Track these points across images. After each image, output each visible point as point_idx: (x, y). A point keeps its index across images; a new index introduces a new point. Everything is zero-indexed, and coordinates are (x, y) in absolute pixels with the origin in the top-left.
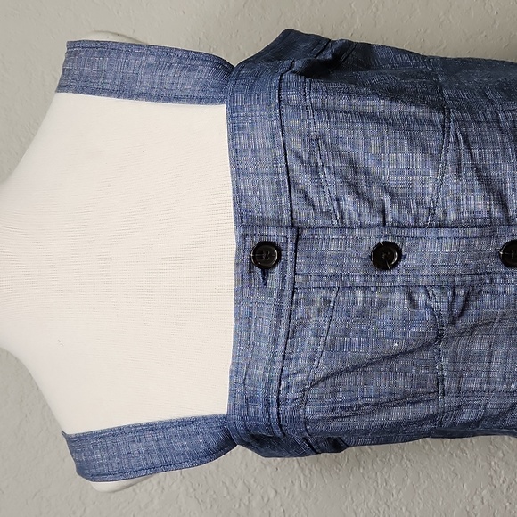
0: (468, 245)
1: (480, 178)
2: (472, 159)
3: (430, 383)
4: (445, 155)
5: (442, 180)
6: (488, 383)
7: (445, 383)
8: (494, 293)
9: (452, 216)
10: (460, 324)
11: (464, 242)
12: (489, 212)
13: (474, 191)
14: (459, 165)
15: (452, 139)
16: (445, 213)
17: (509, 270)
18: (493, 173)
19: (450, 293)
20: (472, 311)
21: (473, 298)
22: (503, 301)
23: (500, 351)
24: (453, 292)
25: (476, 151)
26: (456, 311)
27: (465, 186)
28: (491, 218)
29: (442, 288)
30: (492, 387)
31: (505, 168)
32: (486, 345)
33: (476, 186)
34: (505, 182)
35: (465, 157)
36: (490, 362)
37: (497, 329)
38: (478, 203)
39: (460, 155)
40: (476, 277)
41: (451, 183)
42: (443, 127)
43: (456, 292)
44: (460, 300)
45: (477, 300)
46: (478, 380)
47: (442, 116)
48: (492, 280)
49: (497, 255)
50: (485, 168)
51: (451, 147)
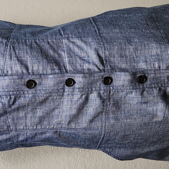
0: (14, 82)
1: (18, 60)
2: (16, 54)
3: (5, 128)
4: (6, 53)
5: (5, 61)
6: (26, 126)
7: (11, 127)
8: (25, 97)
9: (10, 72)
10: (13, 107)
11: (13, 81)
12: (22, 71)
13: (16, 64)
14: (11, 56)
15: (8, 48)
16: (7, 72)
17: (29, 89)
18: (23, 59)
19: (9, 97)
20: (17, 103)
21: (17, 99)
22: (28, 99)
23: (29, 116)
24: (10, 97)
25: (17, 52)
26: (11, 103)
27: (13, 63)
28: (23, 73)
29: (6, 95)
30: (28, 128)
31: (27, 57)
32: (24, 114)
33: (17, 63)
34: (27, 62)
35: (13, 53)
36: (26, 120)
37: (27, 109)
38: (18, 68)
39: (11, 53)
40: (18, 92)
41: (8, 62)
42: (6, 44)
43: (11, 97)
44: (12, 100)
45: (19, 99)
46: (22, 126)
47: (6, 40)
48: (24, 93)
49: (25, 85)
50: (20, 57)
51: (8, 50)
